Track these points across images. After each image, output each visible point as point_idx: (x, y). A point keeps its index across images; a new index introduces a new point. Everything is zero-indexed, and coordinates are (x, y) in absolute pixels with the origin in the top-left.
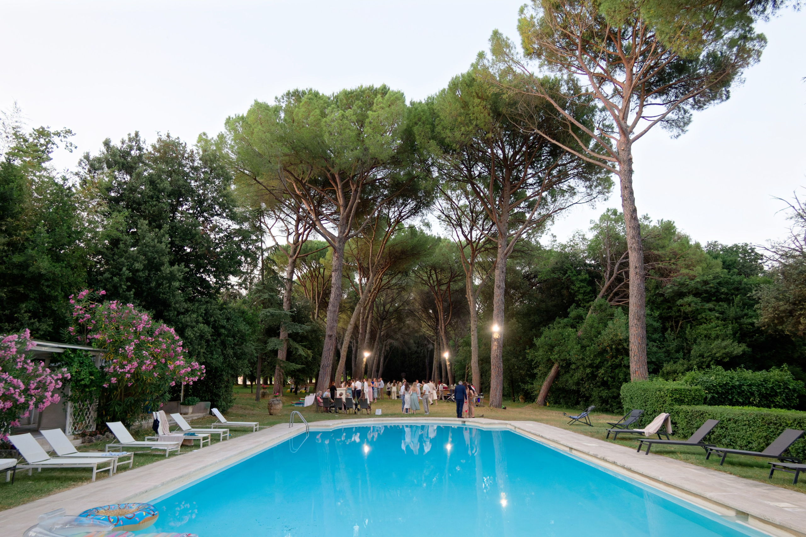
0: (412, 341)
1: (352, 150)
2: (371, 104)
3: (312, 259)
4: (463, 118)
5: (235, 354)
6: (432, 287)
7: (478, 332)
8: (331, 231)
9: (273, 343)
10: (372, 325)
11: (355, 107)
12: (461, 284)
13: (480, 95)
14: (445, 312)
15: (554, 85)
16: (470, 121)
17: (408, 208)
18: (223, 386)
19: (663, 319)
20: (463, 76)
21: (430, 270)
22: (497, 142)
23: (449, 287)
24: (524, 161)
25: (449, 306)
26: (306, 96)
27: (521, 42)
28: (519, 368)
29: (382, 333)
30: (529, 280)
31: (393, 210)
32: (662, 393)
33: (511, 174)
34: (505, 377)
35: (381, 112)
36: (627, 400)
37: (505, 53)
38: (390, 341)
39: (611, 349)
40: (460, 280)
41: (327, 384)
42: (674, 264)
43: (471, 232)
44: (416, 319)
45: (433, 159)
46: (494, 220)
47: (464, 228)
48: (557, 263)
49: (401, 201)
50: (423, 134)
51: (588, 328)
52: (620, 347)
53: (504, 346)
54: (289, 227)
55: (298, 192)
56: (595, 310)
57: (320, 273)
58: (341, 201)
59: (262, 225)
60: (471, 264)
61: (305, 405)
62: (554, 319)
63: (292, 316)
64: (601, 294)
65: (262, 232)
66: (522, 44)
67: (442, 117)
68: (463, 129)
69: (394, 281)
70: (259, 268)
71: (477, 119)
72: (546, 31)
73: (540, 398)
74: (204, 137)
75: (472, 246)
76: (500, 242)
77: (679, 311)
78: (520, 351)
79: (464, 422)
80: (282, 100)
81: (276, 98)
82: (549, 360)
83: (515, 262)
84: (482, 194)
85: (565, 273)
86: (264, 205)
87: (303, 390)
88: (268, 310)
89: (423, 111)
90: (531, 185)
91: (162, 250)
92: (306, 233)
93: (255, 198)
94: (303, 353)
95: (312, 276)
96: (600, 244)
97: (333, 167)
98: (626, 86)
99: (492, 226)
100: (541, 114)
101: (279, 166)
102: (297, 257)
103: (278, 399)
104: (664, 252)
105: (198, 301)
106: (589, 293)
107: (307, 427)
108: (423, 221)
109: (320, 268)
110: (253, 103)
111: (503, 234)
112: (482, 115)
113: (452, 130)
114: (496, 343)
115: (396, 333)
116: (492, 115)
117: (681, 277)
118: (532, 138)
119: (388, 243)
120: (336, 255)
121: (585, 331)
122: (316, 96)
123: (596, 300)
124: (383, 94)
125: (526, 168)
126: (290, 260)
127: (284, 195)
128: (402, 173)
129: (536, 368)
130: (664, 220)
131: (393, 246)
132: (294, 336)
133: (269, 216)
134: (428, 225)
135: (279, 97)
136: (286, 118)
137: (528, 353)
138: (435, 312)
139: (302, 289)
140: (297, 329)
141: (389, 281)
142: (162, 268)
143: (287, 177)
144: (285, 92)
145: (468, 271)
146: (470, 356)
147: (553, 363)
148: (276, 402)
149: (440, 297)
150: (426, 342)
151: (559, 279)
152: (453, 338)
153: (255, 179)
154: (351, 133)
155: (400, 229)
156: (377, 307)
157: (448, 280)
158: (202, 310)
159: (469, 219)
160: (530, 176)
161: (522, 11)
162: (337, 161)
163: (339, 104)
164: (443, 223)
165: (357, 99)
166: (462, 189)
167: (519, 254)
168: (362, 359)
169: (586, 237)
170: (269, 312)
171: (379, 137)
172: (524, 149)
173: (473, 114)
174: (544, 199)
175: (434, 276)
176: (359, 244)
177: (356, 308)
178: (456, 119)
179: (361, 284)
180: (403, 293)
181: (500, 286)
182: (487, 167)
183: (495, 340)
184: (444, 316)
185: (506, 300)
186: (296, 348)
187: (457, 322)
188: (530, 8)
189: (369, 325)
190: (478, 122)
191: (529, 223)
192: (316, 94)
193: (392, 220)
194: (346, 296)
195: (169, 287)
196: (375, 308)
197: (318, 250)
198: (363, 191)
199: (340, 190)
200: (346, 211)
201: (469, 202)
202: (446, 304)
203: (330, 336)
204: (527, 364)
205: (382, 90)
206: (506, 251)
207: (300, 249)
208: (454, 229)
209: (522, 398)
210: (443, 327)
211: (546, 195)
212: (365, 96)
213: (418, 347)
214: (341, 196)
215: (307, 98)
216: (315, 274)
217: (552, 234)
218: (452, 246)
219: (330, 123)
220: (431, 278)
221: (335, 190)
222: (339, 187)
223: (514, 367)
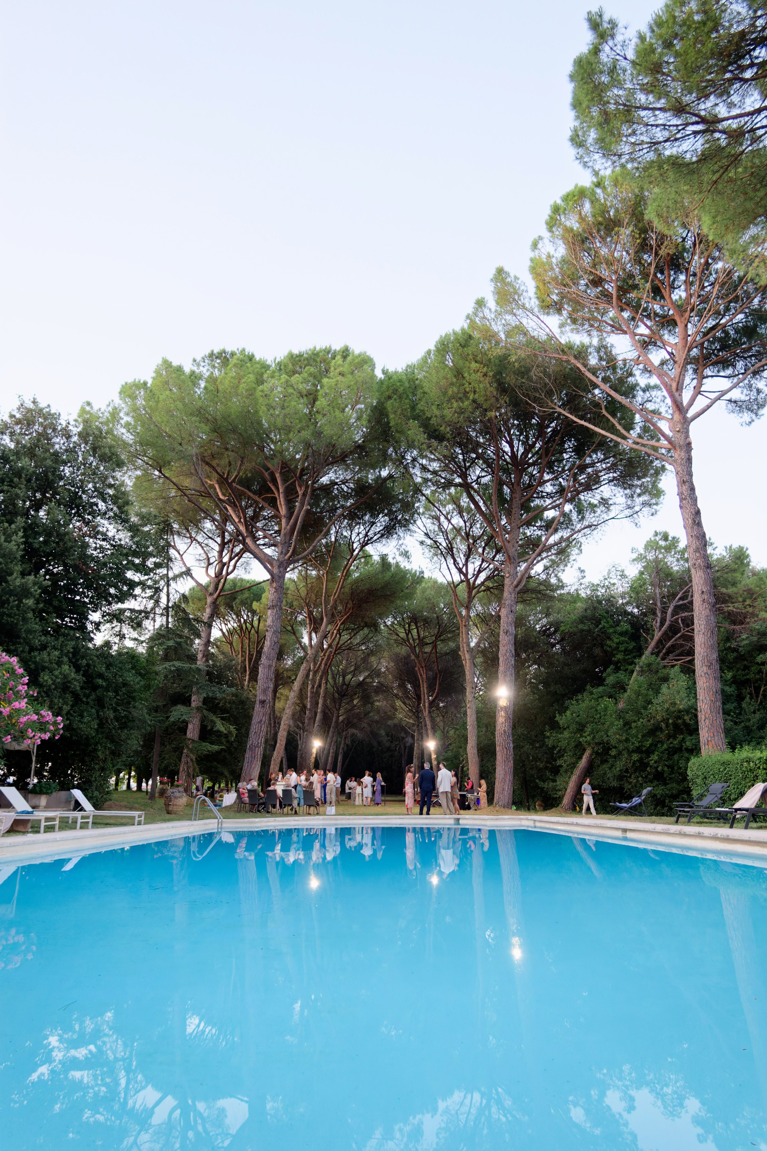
0: (383, 732)
1: (299, 431)
2: (327, 370)
3: (242, 603)
4: (455, 390)
5: (117, 719)
6: (413, 648)
9: (178, 712)
10: (325, 703)
11: (304, 374)
12: (453, 645)
13: (479, 358)
14: (429, 684)
15: (581, 353)
16: (466, 393)
17: (378, 527)
18: (97, 767)
19: (739, 683)
20: (455, 333)
21: (410, 623)
22: (503, 434)
23: (435, 647)
24: (538, 459)
25: (437, 674)
26: (235, 358)
27: (534, 288)
28: (536, 759)
29: (341, 718)
31: (356, 530)
32: (752, 764)
35: (339, 379)
36: (699, 781)
37: (514, 299)
38: (352, 731)
39: (667, 726)
40: (449, 639)
41: (256, 772)
42: (750, 605)
43: (466, 565)
47: (458, 559)
48: (586, 610)
49: (368, 517)
50: (400, 411)
51: (633, 696)
52: (680, 721)
54: (210, 555)
55: (222, 497)
56: (642, 672)
57: (253, 626)
58: (283, 511)
59: (170, 547)
60: (467, 607)
62: (584, 689)
63: (209, 673)
64: (650, 649)
65: (169, 556)
67: (426, 389)
68: (455, 405)
71: (475, 391)
73: (566, 801)
74: (88, 408)
75: (469, 583)
76: (507, 569)
77: (760, 672)
78: (536, 736)
79: (458, 820)
80: (202, 364)
81: (195, 361)
82: (579, 745)
85: (598, 622)
88: (172, 663)
89: (400, 381)
91: (11, 553)
92: (232, 563)
94: (222, 729)
95: (242, 629)
96: (644, 584)
97: (273, 462)
98: (680, 346)
101: (195, 452)
102: (219, 596)
103: (180, 788)
104: (734, 589)
105: (64, 635)
106: (631, 651)
108: (399, 547)
109: (253, 618)
110: (160, 361)
111: (512, 559)
112: (481, 386)
113: (440, 406)
114: (503, 713)
115: (360, 719)
116: (495, 386)
117: (760, 622)
119: (350, 580)
120: (274, 585)
121: (629, 702)
122: (251, 360)
123: (644, 657)
124: (345, 356)
125: (542, 472)
126: (210, 600)
129: (559, 757)
130: (734, 547)
131: (357, 581)
132: (210, 703)
133: (181, 535)
134: (406, 554)
135: (199, 358)
136: (208, 387)
137: (548, 737)
138: (417, 686)
139: (228, 648)
140: (214, 692)
142: (9, 578)
144: (207, 352)
147: (585, 749)
148: (177, 794)
149: (422, 663)
150: (403, 735)
151: (589, 631)
152: (441, 727)
153: (160, 470)
154: (298, 408)
156: (334, 678)
157: (434, 638)
158: (68, 648)
159: (465, 546)
161: (535, 246)
163: (283, 370)
164: (427, 551)
165: (308, 364)
166: (455, 504)
168: (311, 750)
169: (626, 573)
170: (174, 666)
171: (337, 413)
173: (470, 384)
174: (568, 516)
175: (415, 632)
178: (445, 393)
179: (311, 644)
180: (372, 658)
181: (507, 631)
183: (501, 708)
184: (428, 688)
186: (212, 721)
188: (546, 241)
189: (321, 701)
190: (477, 395)
192: (251, 358)
193: (355, 545)
195: (18, 606)
196: (330, 678)
199: (281, 495)
200: (290, 524)
201: (464, 521)
202: (431, 673)
203: (263, 702)
204: (546, 753)
205: (343, 352)
206: (515, 583)
207: (224, 584)
208: (443, 560)
209: (540, 805)
210: (427, 705)
211: (571, 511)
212: (318, 360)
213: (392, 742)
214: (282, 503)
215: (238, 359)
216: (246, 628)
217: (579, 569)
218: (439, 587)
219: (268, 393)
220: (410, 636)
221: (276, 498)
222: (281, 491)
223: (528, 757)
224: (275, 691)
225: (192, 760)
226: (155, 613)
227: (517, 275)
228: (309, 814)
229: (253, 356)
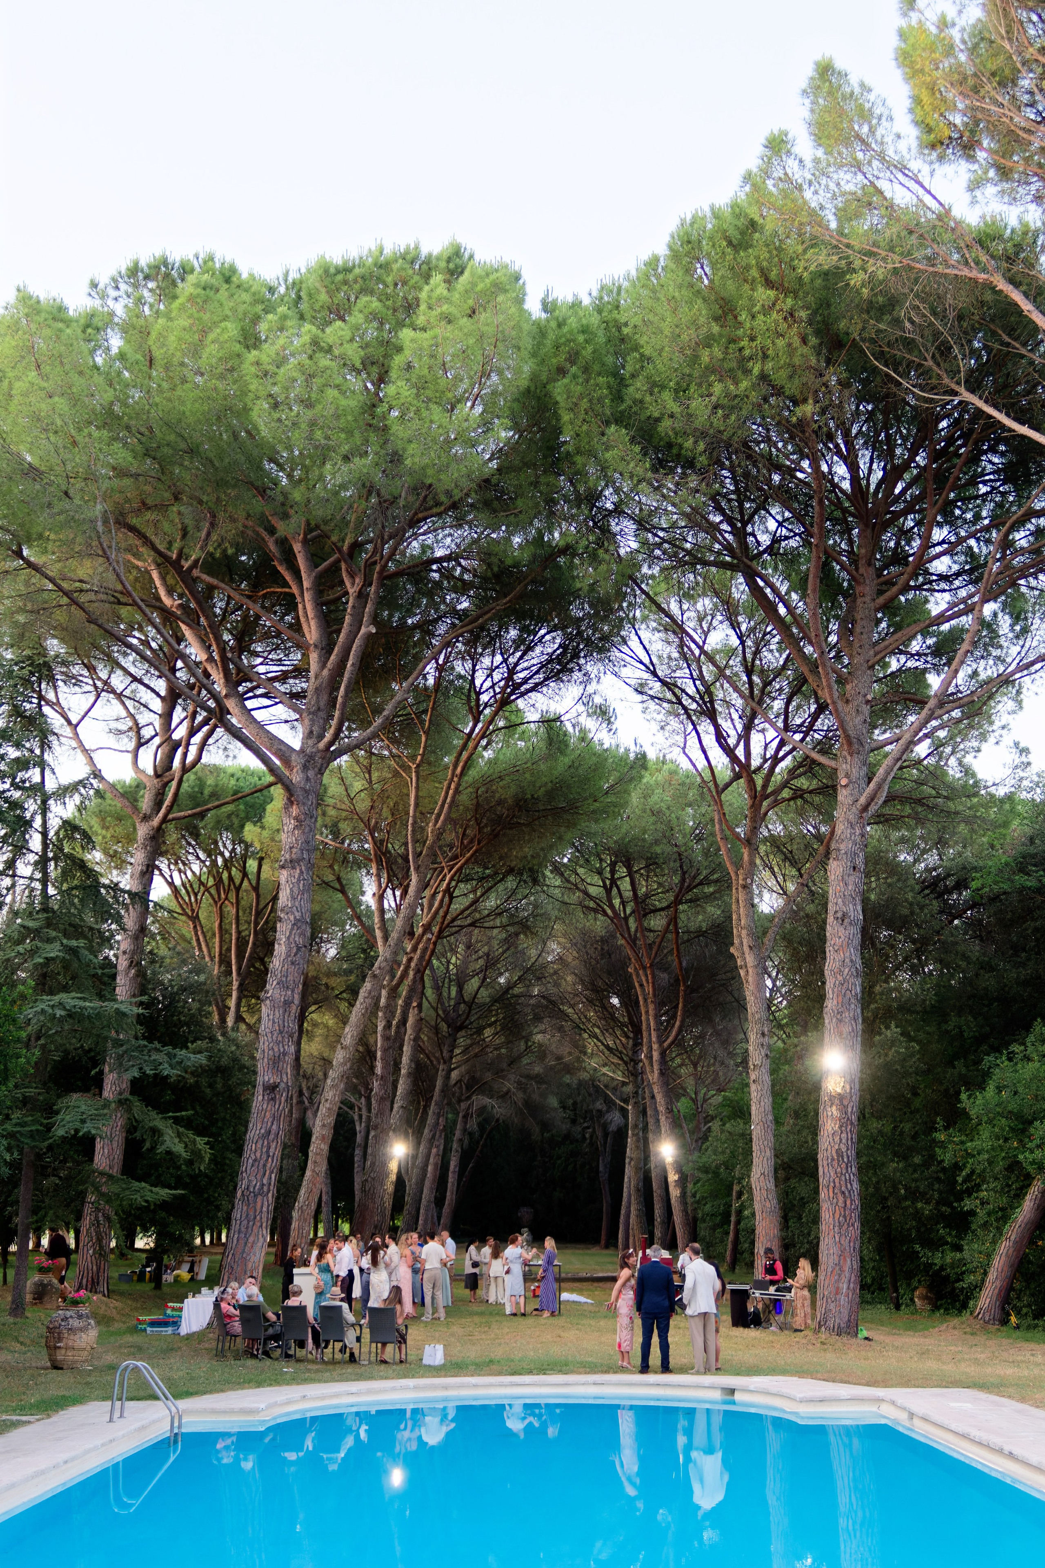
0: (553, 1102)
1: (346, 458)
2: (410, 307)
3: (219, 826)
4: (717, 352)
6: (619, 922)
7: (773, 1072)
8: (282, 732)
9: (75, 1113)
10: (418, 1048)
11: (356, 318)
12: (713, 911)
13: (773, 275)
14: (660, 1005)
15: (1019, 248)
16: (742, 361)
17: (537, 656)
20: (716, 214)
21: (613, 865)
22: (831, 437)
23: (674, 920)
24: (917, 499)
25: (677, 980)
26: (191, 279)
27: (907, 103)
28: (914, 1194)
29: (454, 1075)
30: (940, 895)
31: (486, 661)
33: (876, 544)
34: (865, 1223)
35: (441, 331)
37: (858, 137)
38: (481, 1100)
40: (710, 897)
41: (258, 1252)
43: (745, 736)
44: (567, 1025)
45: (617, 491)
46: (825, 695)
47: (725, 725)
48: (1032, 840)
49: (513, 633)
50: (584, 404)
53: (862, 1117)
54: (142, 721)
55: (167, 601)
57: (245, 874)
58: (312, 632)
59: (46, 710)
60: (749, 842)
61: (184, 1330)
62: (1028, 1028)
63: (144, 1021)
65: (45, 735)
66: (911, 111)
67: (647, 351)
68: (717, 389)
69: (492, 902)
70: (32, 858)
71: (765, 356)
72: (991, 66)
73: (986, 1299)
75: (751, 782)
76: (843, 767)
78: (914, 1137)
79: (732, 1391)
80: (113, 293)
81: (94, 285)
82: (1014, 1166)
83: (896, 835)
84: (782, 610)
86: (54, 646)
87: (183, 1273)
88: (57, 998)
89: (584, 330)
90: (942, 577)
92: (197, 739)
93: (21, 618)
94: (179, 1148)
95: (219, 882)
97: (285, 516)
99: (815, 717)
100: (976, 345)
101: (99, 507)
102: (164, 820)
103: (84, 1310)
107: (176, 1418)
108: (585, 700)
109: (244, 858)
110: (11, 296)
111: (854, 744)
112: (780, 343)
113: (681, 391)
114: (834, 1111)
115: (499, 1073)
116: (813, 341)
118: (944, 424)
119: (473, 773)
120: (294, 811)
122: (228, 280)
124: (452, 273)
125: (926, 524)
126: (143, 831)
127: (124, 611)
128: (517, 540)
129: (969, 1192)
131: (488, 781)
132: (148, 1090)
133: (73, 680)
134: (603, 713)
135: (104, 280)
136: (128, 350)
137: (942, 1145)
138: (630, 1003)
139: (186, 928)
140: (158, 1065)
141: (475, 901)
143: (129, 550)
144: (124, 265)
145: (738, 865)
146: (748, 1152)
147: (1027, 1180)
148: (75, 1323)
149: (643, 952)
150: (599, 1105)
152: (690, 1090)
153: (19, 554)
154: (344, 402)
155: (511, 727)
156: (438, 988)
157: (671, 897)
159: (741, 695)
160: (938, 549)
162: (297, 495)
163: (304, 306)
164: (652, 705)
165: (365, 290)
166: (717, 594)
167: (908, 810)
168: (384, 1164)
170: (61, 1004)
171: (437, 414)
172: (921, 459)
173: (752, 339)
174: (989, 626)
175: (625, 885)
176: (375, 775)
177: (362, 993)
178: (695, 359)
179: (382, 911)
180: (524, 941)
181: (844, 916)
182: (799, 518)
183: (831, 1098)
184: (657, 1017)
185: (867, 963)
186: (155, 1131)
187: (702, 1036)
189: (407, 1049)
190: (770, 365)
191: (941, 704)
192: (229, 275)
193: (484, 698)
194: (332, 952)
196: (429, 992)
197: (238, 796)
198: (387, 601)
199: (307, 596)
200: (330, 665)
201: (740, 637)
202: (664, 976)
203: (272, 1088)
204: (938, 1180)
205: (449, 260)
206: (863, 800)
207: (176, 794)
208: (690, 727)
209: (923, 1298)
210: (656, 1055)
211: (995, 614)
212: (389, 280)
213: (574, 1121)
214: (311, 614)
215: (197, 285)
216: (231, 878)
217: (1017, 744)
218: (683, 784)
219: (272, 368)
220: (615, 891)
221: (293, 596)
222: (306, 584)
223: (896, 1190)
224: (302, 1018)
225: (108, 1218)
226: (14, 876)
227: (868, 82)
228: (384, 1362)
229: (233, 270)
